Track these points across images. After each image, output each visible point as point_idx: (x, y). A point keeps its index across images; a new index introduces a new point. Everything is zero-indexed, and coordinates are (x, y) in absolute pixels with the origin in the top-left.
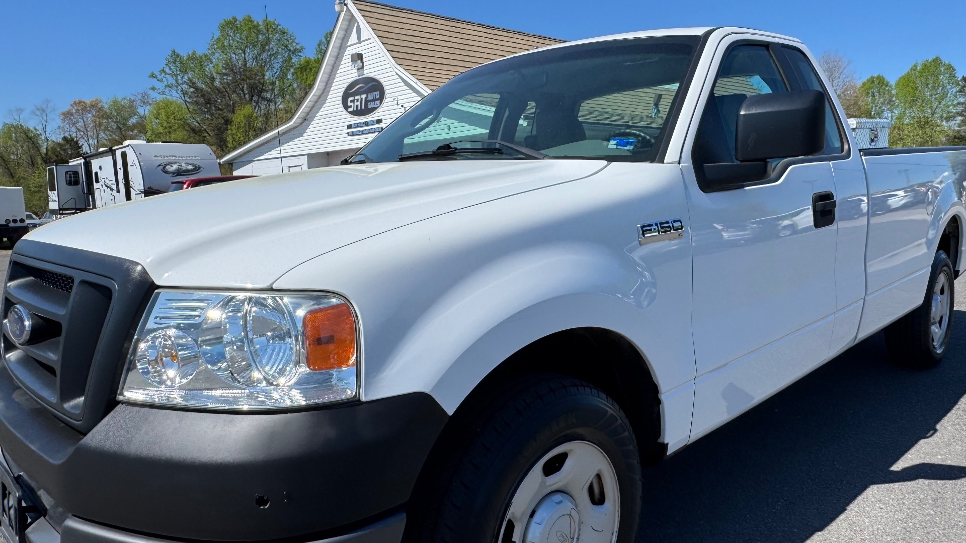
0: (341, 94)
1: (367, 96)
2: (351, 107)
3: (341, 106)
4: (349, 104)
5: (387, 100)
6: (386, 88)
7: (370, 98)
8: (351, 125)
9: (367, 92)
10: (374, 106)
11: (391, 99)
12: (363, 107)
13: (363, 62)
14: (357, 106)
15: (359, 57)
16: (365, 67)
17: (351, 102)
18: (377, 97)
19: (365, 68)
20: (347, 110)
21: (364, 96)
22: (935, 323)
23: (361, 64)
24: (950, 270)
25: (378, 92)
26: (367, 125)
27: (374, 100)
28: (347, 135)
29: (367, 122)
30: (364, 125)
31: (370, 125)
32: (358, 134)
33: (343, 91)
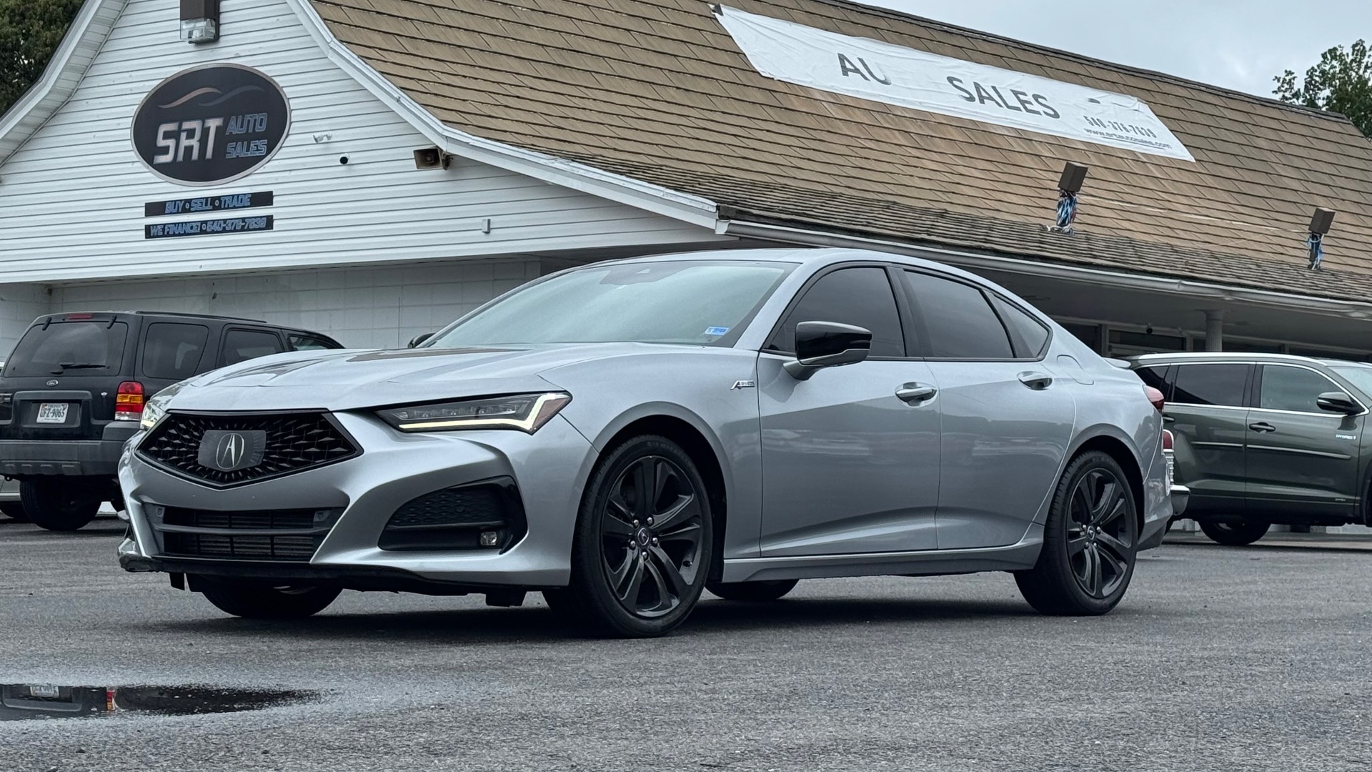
0: (133, 110)
1: (226, 123)
2: (165, 150)
3: (130, 145)
4: (161, 142)
5: (291, 140)
6: (293, 104)
7: (234, 129)
8: (165, 202)
10: (249, 154)
11: (309, 138)
12: (209, 154)
13: (218, 26)
14: (189, 150)
15: (207, 9)
16: (222, 39)
18: (261, 129)
19: (225, 41)
20: (149, 160)
21: (213, 124)
23: (214, 31)
25: (264, 116)
26: (216, 208)
27: (248, 138)
28: (143, 233)
29: (219, 198)
30: (207, 208)
31: (228, 208)
32: (185, 234)
33: (139, 102)
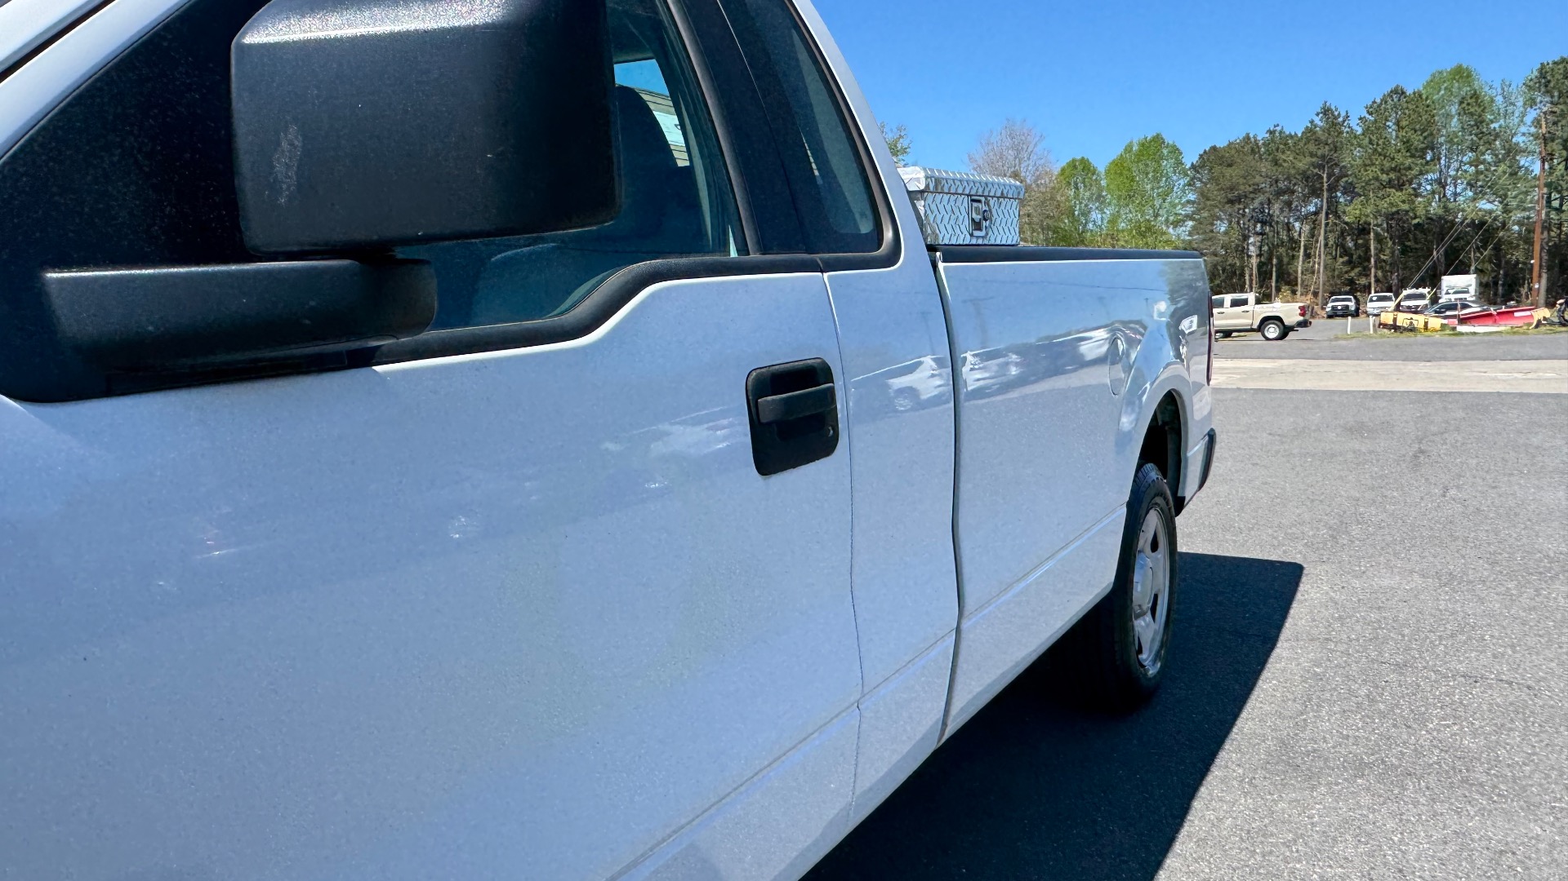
22: (1143, 614)
24: (1167, 503)
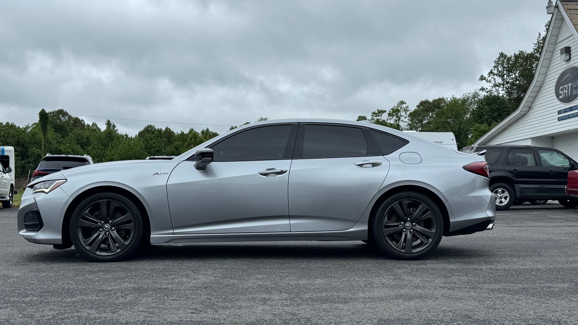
0: (555, 84)
1: (572, 84)
2: (561, 95)
3: (554, 94)
4: (561, 92)
7: (574, 86)
8: (561, 110)
9: (572, 81)
12: (569, 94)
13: (570, 54)
14: (566, 94)
15: (567, 51)
17: (562, 90)
19: (572, 59)
20: (558, 97)
21: (570, 85)
23: (569, 56)
26: (571, 110)
28: (557, 120)
29: (571, 107)
30: (569, 110)
31: (574, 110)
32: (566, 119)
33: (556, 81)
